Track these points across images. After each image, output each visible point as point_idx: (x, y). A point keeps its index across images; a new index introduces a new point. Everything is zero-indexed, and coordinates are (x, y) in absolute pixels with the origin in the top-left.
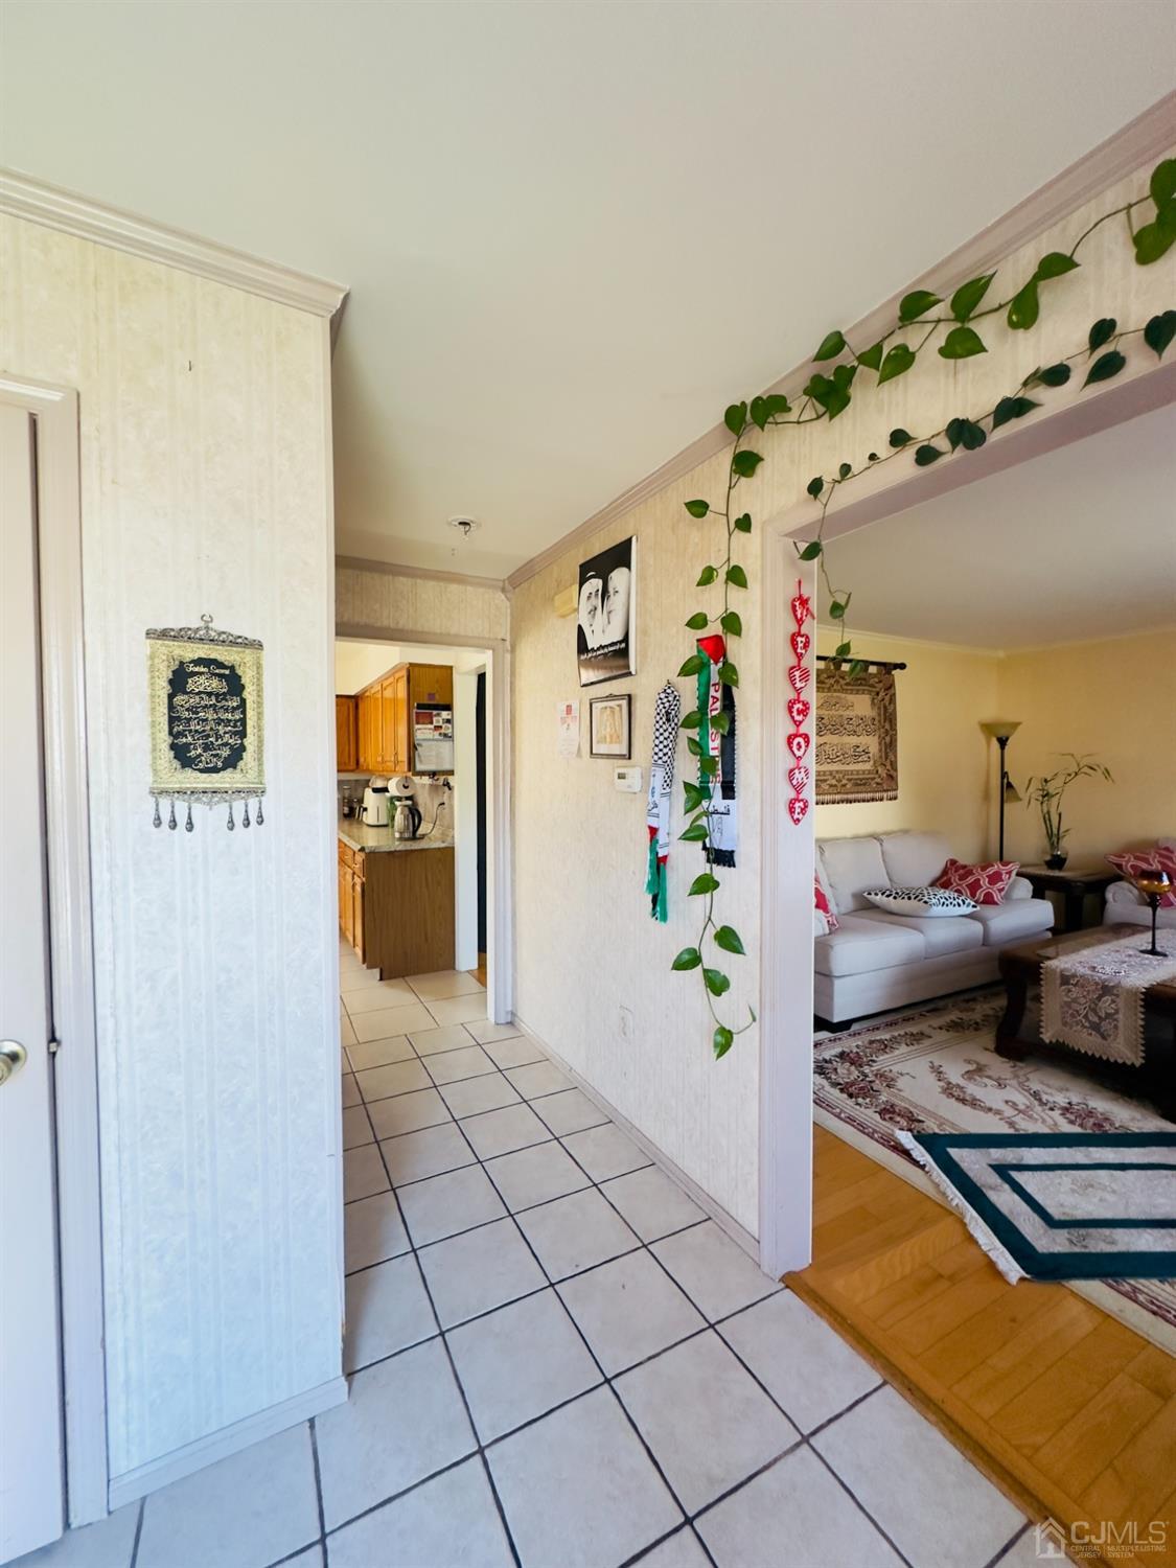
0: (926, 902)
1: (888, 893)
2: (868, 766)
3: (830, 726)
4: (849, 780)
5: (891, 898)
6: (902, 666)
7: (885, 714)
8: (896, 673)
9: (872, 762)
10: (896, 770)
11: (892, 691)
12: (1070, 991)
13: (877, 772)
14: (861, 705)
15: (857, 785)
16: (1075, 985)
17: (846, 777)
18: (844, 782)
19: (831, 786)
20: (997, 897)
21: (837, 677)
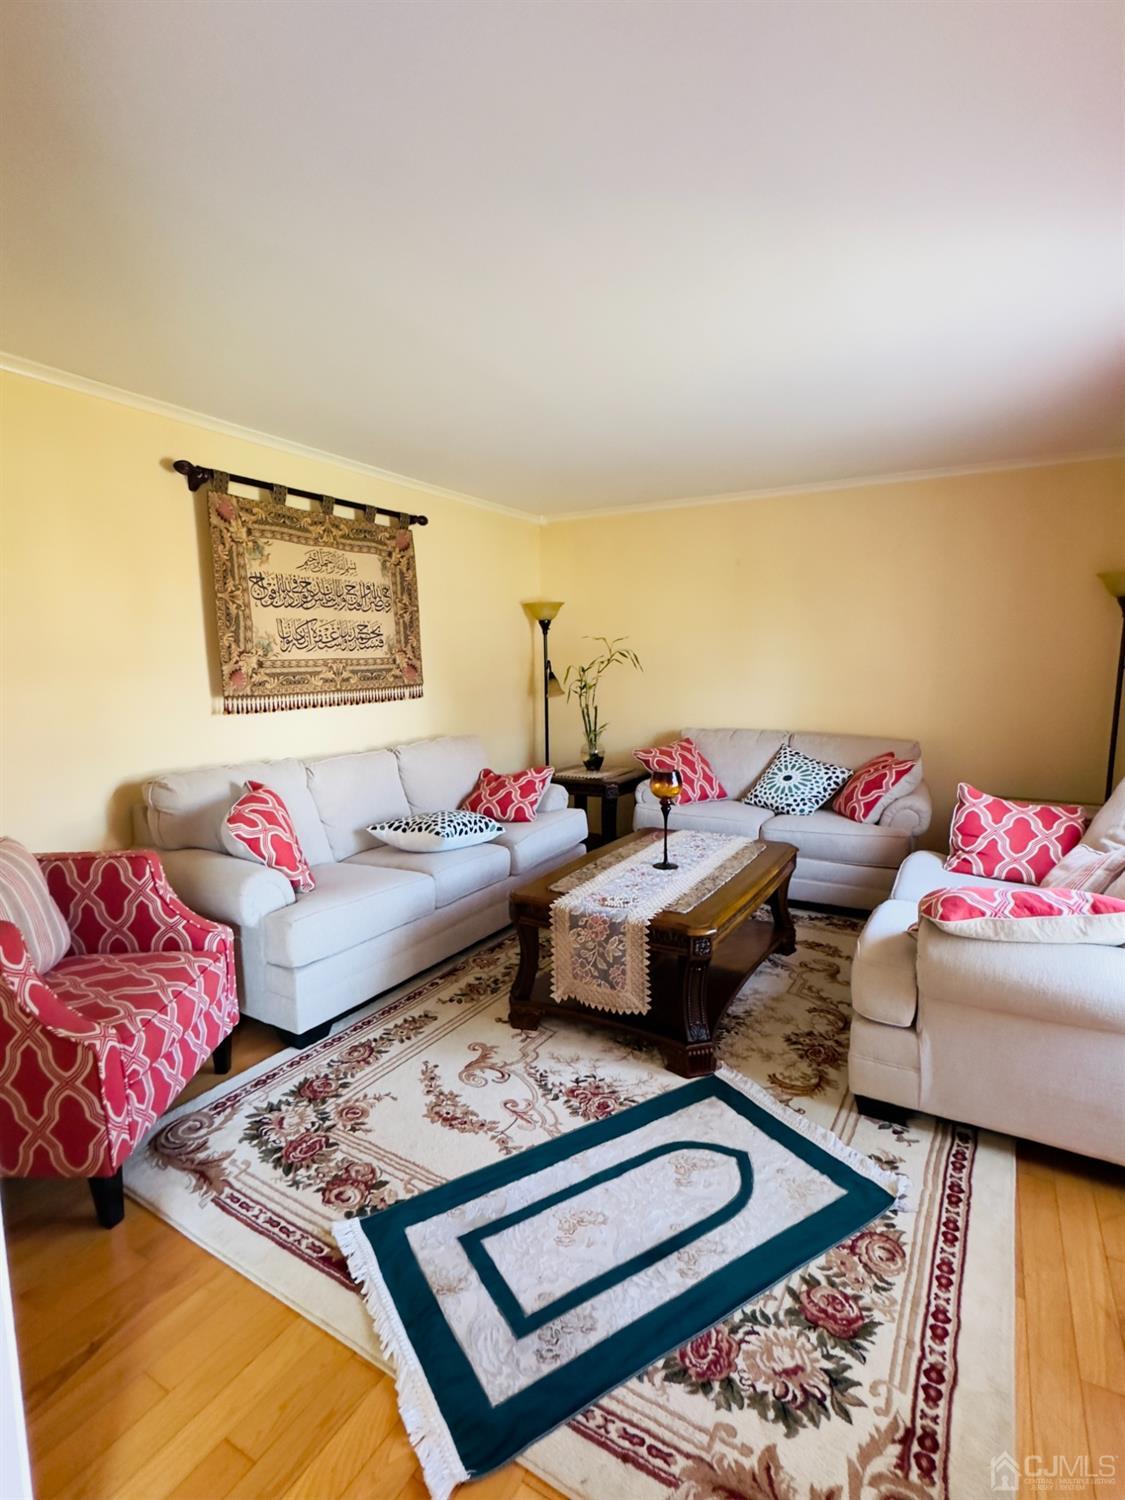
0: (438, 833)
1: (396, 824)
2: (380, 653)
3: (320, 596)
4: (354, 672)
5: (400, 830)
6: (423, 521)
7: (402, 583)
8: (415, 528)
9: (385, 648)
10: (419, 659)
11: (409, 553)
12: (579, 935)
13: (394, 661)
14: (367, 568)
15: (366, 679)
16: (584, 927)
17: (349, 668)
18: (346, 675)
19: (326, 681)
20: (528, 813)
21: (327, 525)
